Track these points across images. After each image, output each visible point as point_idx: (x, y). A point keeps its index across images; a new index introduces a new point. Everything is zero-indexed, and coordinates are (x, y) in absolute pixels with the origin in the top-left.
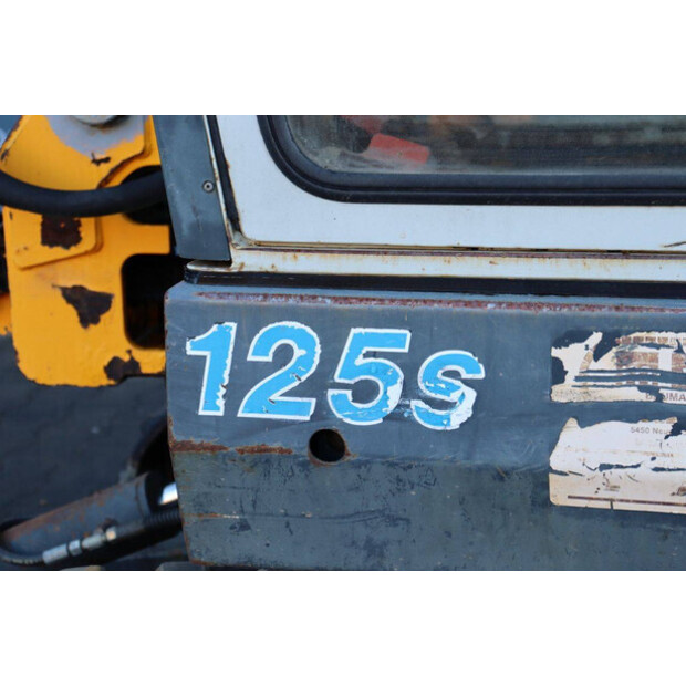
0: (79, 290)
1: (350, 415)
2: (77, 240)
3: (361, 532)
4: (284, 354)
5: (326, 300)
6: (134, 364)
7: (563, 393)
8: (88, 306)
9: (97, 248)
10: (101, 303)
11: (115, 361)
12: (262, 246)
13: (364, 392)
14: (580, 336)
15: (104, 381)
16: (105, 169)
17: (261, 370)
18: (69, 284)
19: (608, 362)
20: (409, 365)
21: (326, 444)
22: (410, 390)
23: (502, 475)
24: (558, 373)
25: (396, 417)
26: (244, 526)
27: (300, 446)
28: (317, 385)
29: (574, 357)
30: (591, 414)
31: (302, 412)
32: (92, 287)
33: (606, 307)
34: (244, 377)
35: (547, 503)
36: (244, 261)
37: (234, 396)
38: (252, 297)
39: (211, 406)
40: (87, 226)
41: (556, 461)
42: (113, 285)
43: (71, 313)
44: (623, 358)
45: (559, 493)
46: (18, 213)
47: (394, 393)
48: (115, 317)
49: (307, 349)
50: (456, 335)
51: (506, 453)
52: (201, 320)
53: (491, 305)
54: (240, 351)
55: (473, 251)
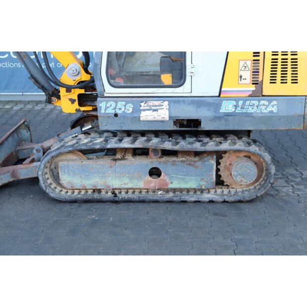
0: (71, 99)
1: (118, 112)
2: (71, 92)
3: (120, 125)
4: (111, 105)
5: (115, 99)
6: (80, 109)
7: (141, 108)
8: (73, 101)
9: (74, 93)
10: (75, 100)
11: (77, 109)
12: (107, 93)
13: (120, 109)
14: (143, 102)
15: (75, 112)
16: (75, 82)
17: (108, 107)
18: (70, 98)
19: (146, 104)
20: (125, 106)
21: (116, 115)
22: (125, 109)
23: (135, 117)
24: (141, 106)
25: (124, 112)
26: (106, 125)
27: (113, 115)
28: (115, 109)
29: (142, 104)
30: (144, 110)
31: (113, 112)
32: (73, 98)
33: (145, 99)
34: (106, 108)
35: (140, 120)
36: (106, 95)
37: (105, 110)
38: (107, 99)
39: (103, 111)
40: (72, 90)
41: (141, 115)
42: (76, 98)
43: (70, 102)
44: (147, 104)
45: (141, 119)
46: (62, 88)
47: (123, 109)
48: (77, 102)
49: (113, 104)
50: (130, 102)
51: (136, 115)
52: (101, 102)
53: (134, 99)
54: (106, 105)
55: (131, 93)
